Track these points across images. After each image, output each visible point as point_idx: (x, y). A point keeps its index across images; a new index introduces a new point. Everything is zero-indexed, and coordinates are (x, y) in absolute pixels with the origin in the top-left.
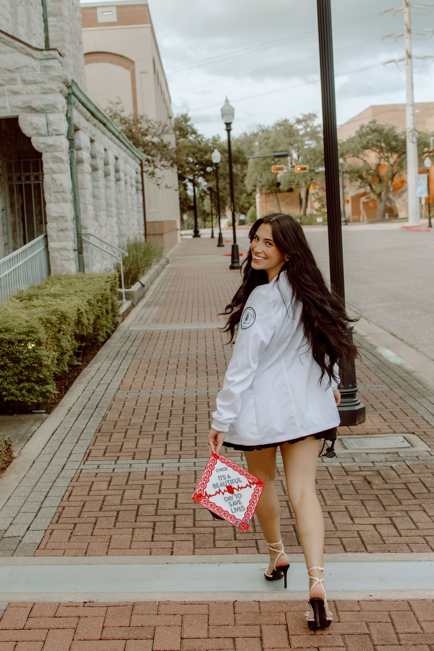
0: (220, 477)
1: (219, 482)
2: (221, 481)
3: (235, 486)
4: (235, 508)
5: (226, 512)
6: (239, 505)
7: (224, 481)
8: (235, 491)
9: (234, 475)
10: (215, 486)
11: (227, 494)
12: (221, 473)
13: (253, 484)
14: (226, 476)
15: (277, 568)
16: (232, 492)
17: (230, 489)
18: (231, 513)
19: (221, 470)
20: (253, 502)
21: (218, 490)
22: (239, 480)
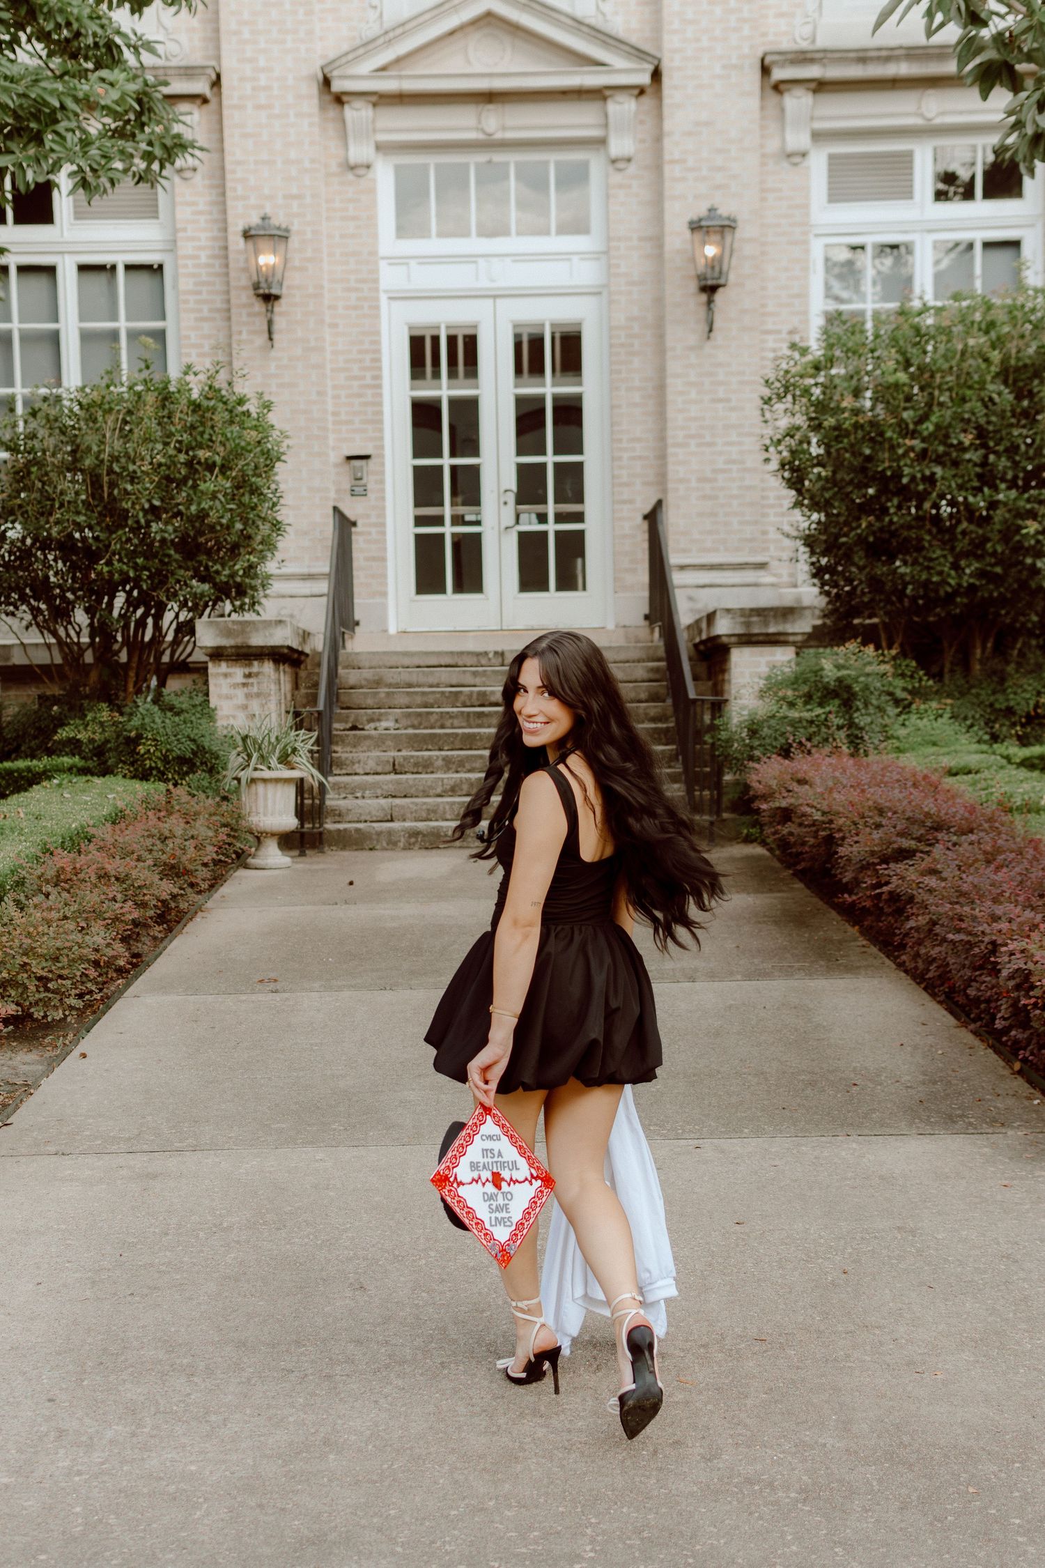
0: (485, 1152)
1: (482, 1160)
2: (486, 1160)
3: (506, 1174)
4: (496, 1218)
5: (480, 1223)
6: (504, 1214)
7: (490, 1160)
8: (504, 1184)
9: (510, 1152)
10: (474, 1166)
11: (490, 1188)
12: (489, 1144)
13: (536, 1178)
14: (496, 1152)
15: (535, 1356)
16: (498, 1187)
17: (497, 1180)
18: (487, 1226)
19: (490, 1137)
20: (529, 1213)
21: (476, 1176)
22: (514, 1166)
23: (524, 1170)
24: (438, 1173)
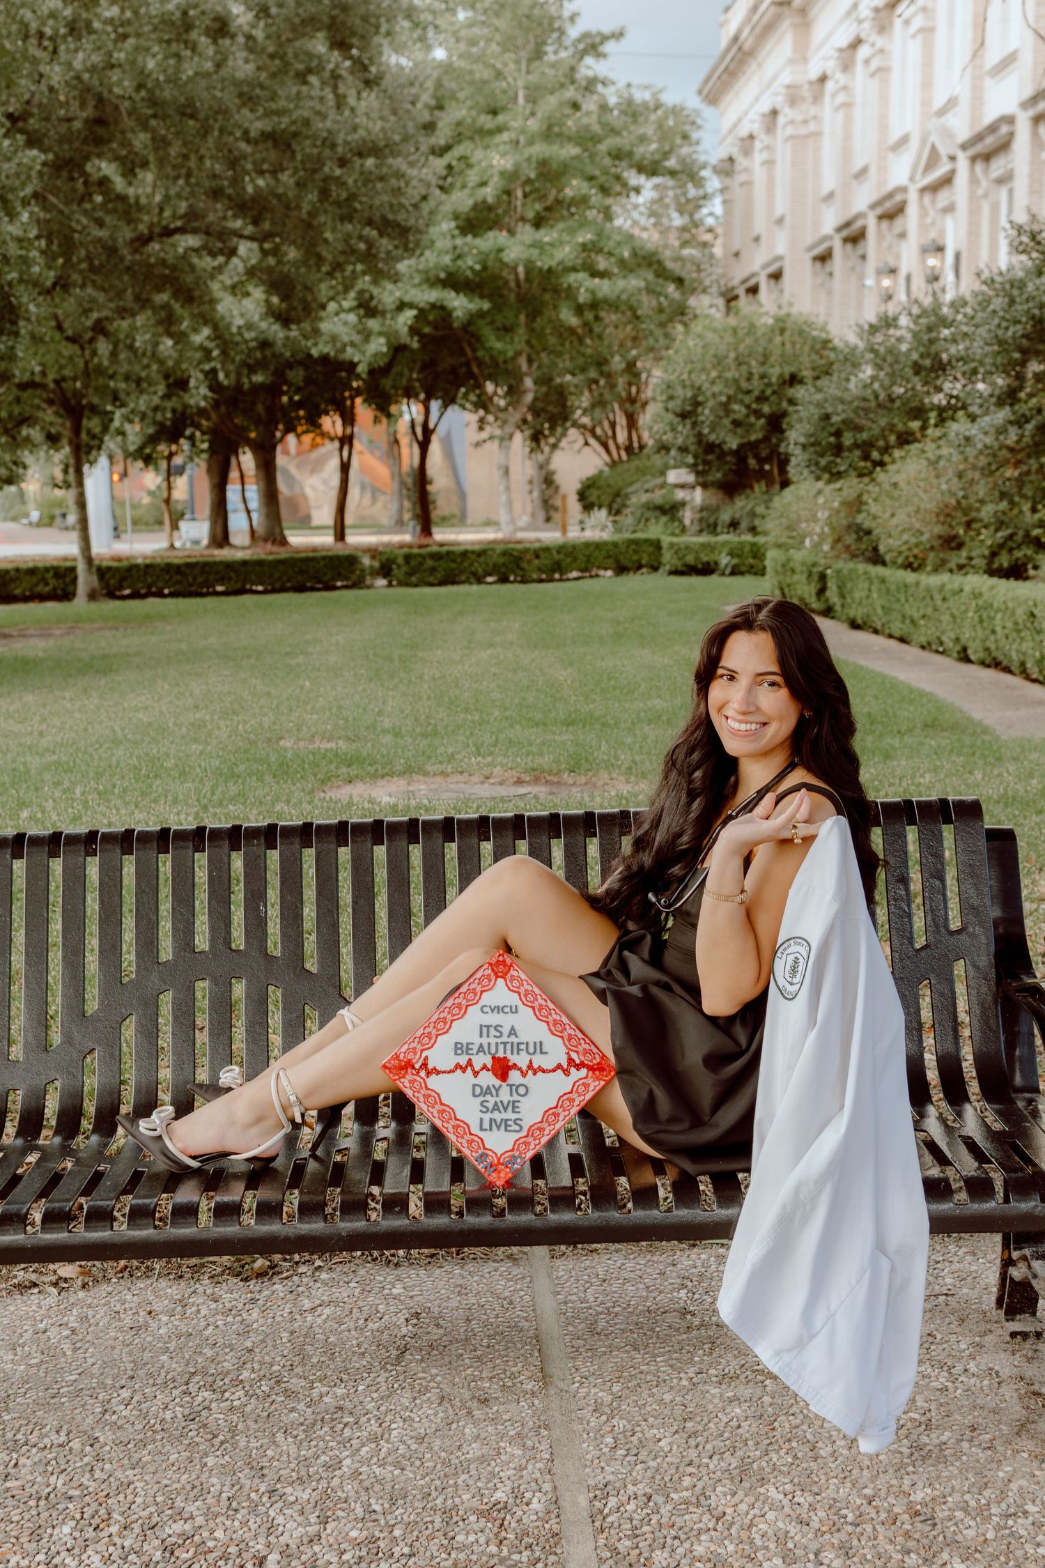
0: (484, 1029)
1: (477, 1041)
2: (485, 1041)
3: (520, 1060)
4: (493, 1120)
5: (461, 1124)
6: (510, 1115)
7: (492, 1041)
8: (514, 1074)
9: (532, 1029)
10: (459, 1048)
11: (488, 1079)
12: (494, 1019)
13: (580, 1066)
14: (506, 1031)
16: (503, 1076)
17: (502, 1068)
18: (475, 1130)
19: (499, 1009)
20: (556, 1115)
21: (463, 1060)
22: (540, 1048)
23: (556, 1051)
24: (397, 1057)
